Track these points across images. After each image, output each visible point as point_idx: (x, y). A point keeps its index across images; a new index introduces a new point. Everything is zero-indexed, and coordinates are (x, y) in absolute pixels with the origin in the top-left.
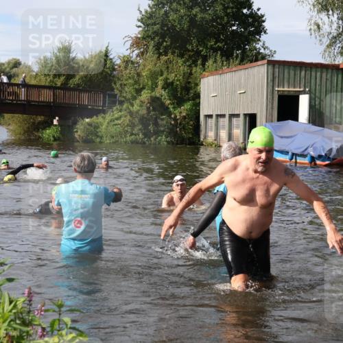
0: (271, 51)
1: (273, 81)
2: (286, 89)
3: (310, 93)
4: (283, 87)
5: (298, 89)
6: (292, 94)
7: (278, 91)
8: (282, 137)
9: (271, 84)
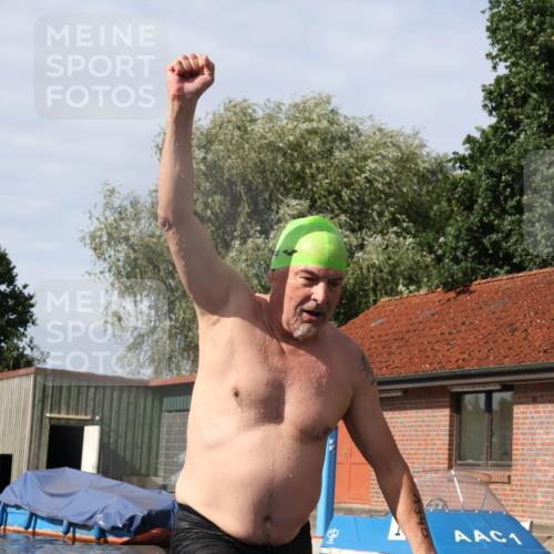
0: (42, 353)
1: (43, 401)
2: (63, 416)
3: (101, 423)
4: (59, 413)
5: (83, 417)
6: (72, 423)
7: (51, 419)
8: (53, 495)
9: (40, 406)
